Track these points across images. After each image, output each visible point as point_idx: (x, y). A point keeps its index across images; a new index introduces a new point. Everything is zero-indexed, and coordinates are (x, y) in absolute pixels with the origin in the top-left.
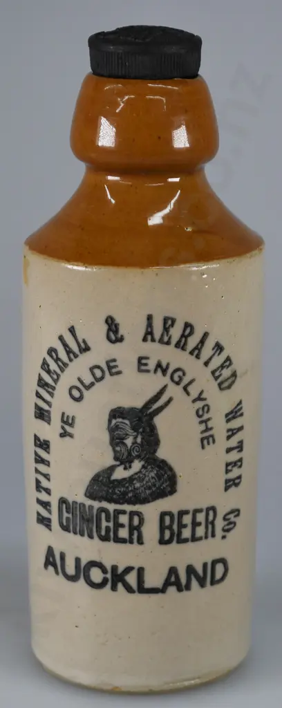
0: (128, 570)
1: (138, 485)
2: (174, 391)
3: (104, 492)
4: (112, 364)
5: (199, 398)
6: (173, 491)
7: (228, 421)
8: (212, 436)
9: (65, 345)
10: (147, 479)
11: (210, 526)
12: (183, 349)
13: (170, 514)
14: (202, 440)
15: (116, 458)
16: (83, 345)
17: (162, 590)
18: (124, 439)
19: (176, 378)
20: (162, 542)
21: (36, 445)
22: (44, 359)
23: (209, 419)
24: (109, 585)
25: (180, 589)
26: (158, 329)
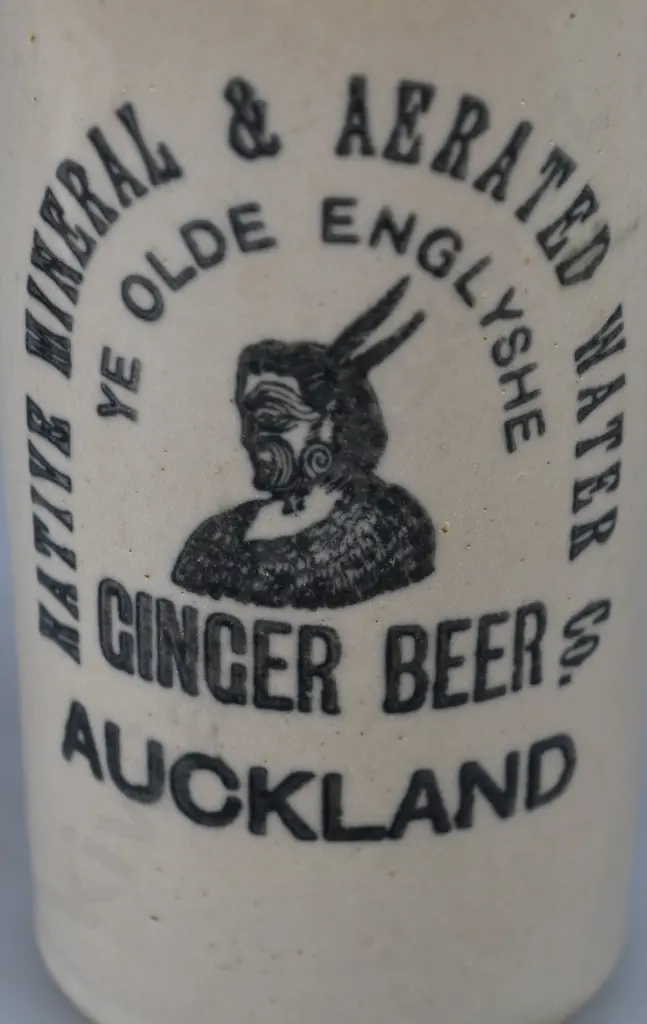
0: (297, 780)
1: (322, 556)
2: (427, 294)
3: (225, 574)
4: (246, 219)
5: (502, 312)
6: (423, 569)
7: (582, 368)
8: (537, 415)
9: (107, 157)
10: (349, 539)
11: (527, 658)
12: (457, 173)
13: (416, 633)
14: (508, 427)
15: (259, 483)
16: (160, 163)
17: (394, 831)
18: (283, 429)
19: (435, 258)
20: (392, 705)
21: (31, 425)
22: (49, 192)
23: (528, 369)
24: (243, 818)
25: (441, 826)
26: (381, 120)
